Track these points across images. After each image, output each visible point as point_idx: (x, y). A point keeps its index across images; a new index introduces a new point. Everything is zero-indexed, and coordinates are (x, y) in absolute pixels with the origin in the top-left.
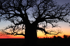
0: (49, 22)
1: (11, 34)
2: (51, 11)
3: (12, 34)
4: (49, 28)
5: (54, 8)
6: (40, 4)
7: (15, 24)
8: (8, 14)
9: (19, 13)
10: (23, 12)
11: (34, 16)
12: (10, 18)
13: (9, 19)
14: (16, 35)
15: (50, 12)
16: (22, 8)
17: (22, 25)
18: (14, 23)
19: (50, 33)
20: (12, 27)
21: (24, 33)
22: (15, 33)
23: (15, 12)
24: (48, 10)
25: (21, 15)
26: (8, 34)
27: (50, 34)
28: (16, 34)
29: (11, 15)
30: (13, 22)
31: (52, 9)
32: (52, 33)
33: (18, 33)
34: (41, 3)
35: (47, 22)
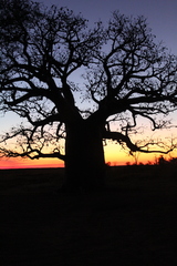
0: (142, 114)
1: (22, 155)
2: (148, 77)
3: (25, 154)
4: (143, 131)
5: (156, 65)
6: (111, 55)
7: (34, 120)
8: (9, 89)
9: (45, 86)
10: (58, 83)
11: (93, 93)
12: (15, 102)
13: (12, 105)
14: (37, 157)
15: (143, 78)
16: (52, 71)
17: (56, 124)
18: (30, 120)
19: (145, 149)
20: (23, 132)
21: (63, 152)
22: (32, 151)
23: (31, 84)
24: (138, 74)
25: (52, 93)
26: (11, 154)
27: (147, 152)
28: (36, 154)
29: (20, 94)
30: (27, 115)
31: (150, 69)
32: (151, 148)
33: (43, 152)
34: (114, 51)
35: (134, 114)
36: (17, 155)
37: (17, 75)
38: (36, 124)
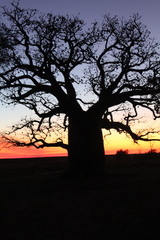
1: (29, 145)
2: (145, 70)
3: (32, 144)
6: (103, 53)
8: (15, 86)
11: (93, 86)
14: (41, 146)
15: (141, 71)
17: (63, 116)
18: (37, 113)
21: (66, 142)
22: (37, 141)
27: (147, 140)
28: (41, 143)
30: (34, 107)
33: (48, 141)
34: (107, 50)
35: (135, 104)
36: (24, 144)
37: (21, 74)
38: (43, 116)
